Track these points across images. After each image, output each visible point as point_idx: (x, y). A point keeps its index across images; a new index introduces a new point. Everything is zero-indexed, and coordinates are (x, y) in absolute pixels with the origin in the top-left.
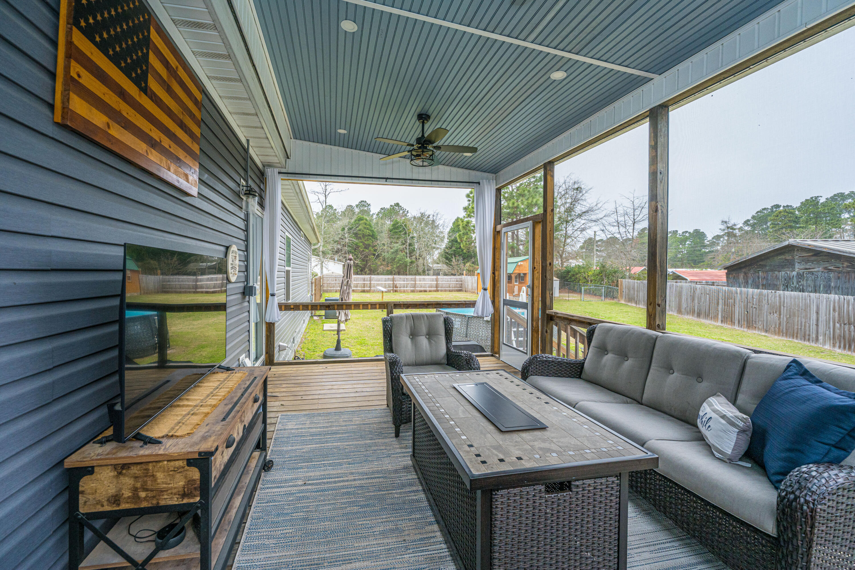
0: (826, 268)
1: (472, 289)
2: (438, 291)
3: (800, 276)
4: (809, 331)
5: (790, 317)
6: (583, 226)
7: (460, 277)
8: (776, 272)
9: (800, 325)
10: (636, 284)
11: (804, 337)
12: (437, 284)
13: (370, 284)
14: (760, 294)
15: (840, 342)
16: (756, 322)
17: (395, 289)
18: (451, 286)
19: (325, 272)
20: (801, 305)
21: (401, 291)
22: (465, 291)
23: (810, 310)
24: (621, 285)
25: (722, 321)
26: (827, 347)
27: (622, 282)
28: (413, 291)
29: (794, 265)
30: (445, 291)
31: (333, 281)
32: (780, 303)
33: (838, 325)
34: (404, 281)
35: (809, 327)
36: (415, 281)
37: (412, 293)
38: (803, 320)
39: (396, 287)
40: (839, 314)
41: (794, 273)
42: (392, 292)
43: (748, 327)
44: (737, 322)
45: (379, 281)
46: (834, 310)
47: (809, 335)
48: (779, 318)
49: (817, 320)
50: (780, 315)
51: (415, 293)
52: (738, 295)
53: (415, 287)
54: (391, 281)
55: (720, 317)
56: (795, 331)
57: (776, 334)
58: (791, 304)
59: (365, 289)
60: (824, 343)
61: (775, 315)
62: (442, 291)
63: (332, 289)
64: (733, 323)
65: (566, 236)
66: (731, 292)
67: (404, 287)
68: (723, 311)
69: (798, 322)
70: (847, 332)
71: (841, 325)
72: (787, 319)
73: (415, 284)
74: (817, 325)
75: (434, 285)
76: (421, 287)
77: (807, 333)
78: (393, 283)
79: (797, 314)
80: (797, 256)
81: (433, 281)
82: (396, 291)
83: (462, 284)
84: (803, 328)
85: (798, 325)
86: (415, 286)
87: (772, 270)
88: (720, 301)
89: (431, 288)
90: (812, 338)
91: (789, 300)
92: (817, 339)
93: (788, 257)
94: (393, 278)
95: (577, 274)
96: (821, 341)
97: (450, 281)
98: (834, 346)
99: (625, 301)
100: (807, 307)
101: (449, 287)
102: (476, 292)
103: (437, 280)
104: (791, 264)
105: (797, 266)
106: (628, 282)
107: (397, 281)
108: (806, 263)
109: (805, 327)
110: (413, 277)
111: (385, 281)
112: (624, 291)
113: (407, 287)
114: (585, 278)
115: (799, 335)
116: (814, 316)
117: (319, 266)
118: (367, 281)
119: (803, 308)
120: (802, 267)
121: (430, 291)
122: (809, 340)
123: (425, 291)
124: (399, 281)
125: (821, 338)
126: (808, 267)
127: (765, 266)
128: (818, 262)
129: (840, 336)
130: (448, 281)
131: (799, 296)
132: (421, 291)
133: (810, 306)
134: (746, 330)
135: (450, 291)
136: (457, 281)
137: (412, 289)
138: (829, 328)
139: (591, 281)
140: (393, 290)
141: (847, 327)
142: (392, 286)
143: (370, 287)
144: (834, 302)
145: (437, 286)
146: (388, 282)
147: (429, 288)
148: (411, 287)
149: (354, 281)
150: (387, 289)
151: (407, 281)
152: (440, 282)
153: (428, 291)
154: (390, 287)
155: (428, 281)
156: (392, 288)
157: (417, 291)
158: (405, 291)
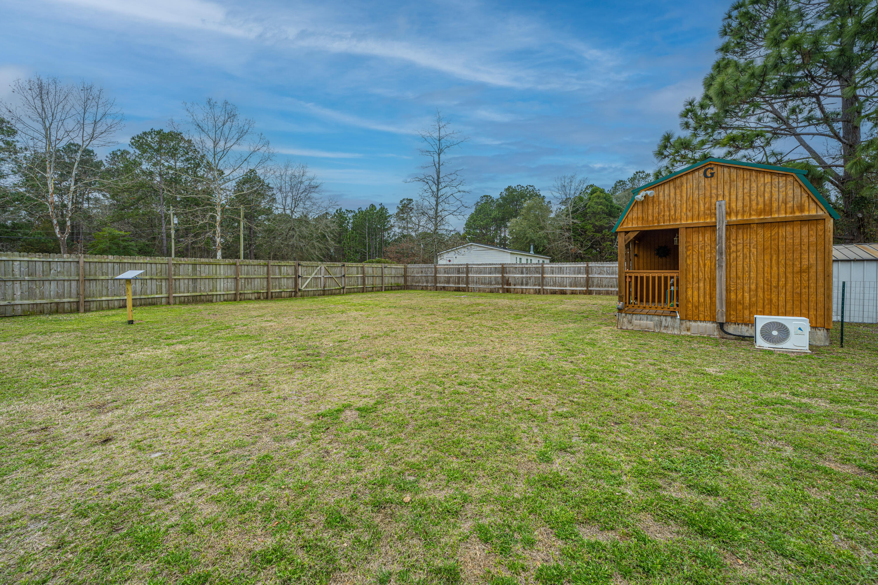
2: (590, 293)
12: (588, 279)
13: (467, 277)
17: (506, 287)
21: (516, 292)
28: (538, 292)
34: (522, 273)
39: (509, 284)
45: (480, 273)
53: (543, 284)
54: (498, 273)
62: (599, 293)
67: (522, 284)
73: (543, 278)
75: (583, 281)
76: (555, 285)
78: (503, 277)
81: (579, 273)
82: (508, 291)
86: (542, 281)
89: (576, 286)
103: (587, 271)
107: (510, 273)
111: (490, 273)
113: (527, 285)
121: (573, 293)
123: (563, 293)
124: (513, 273)
132: (554, 293)
137: (537, 287)
140: (503, 289)
142: (501, 281)
145: (588, 282)
146: (494, 275)
147: (571, 286)
148: (535, 285)
149: (445, 272)
150: (492, 287)
151: (527, 274)
152: (596, 276)
153: (569, 292)
154: (498, 284)
155: (569, 273)
156: (501, 286)
157: (547, 292)
158: (525, 291)
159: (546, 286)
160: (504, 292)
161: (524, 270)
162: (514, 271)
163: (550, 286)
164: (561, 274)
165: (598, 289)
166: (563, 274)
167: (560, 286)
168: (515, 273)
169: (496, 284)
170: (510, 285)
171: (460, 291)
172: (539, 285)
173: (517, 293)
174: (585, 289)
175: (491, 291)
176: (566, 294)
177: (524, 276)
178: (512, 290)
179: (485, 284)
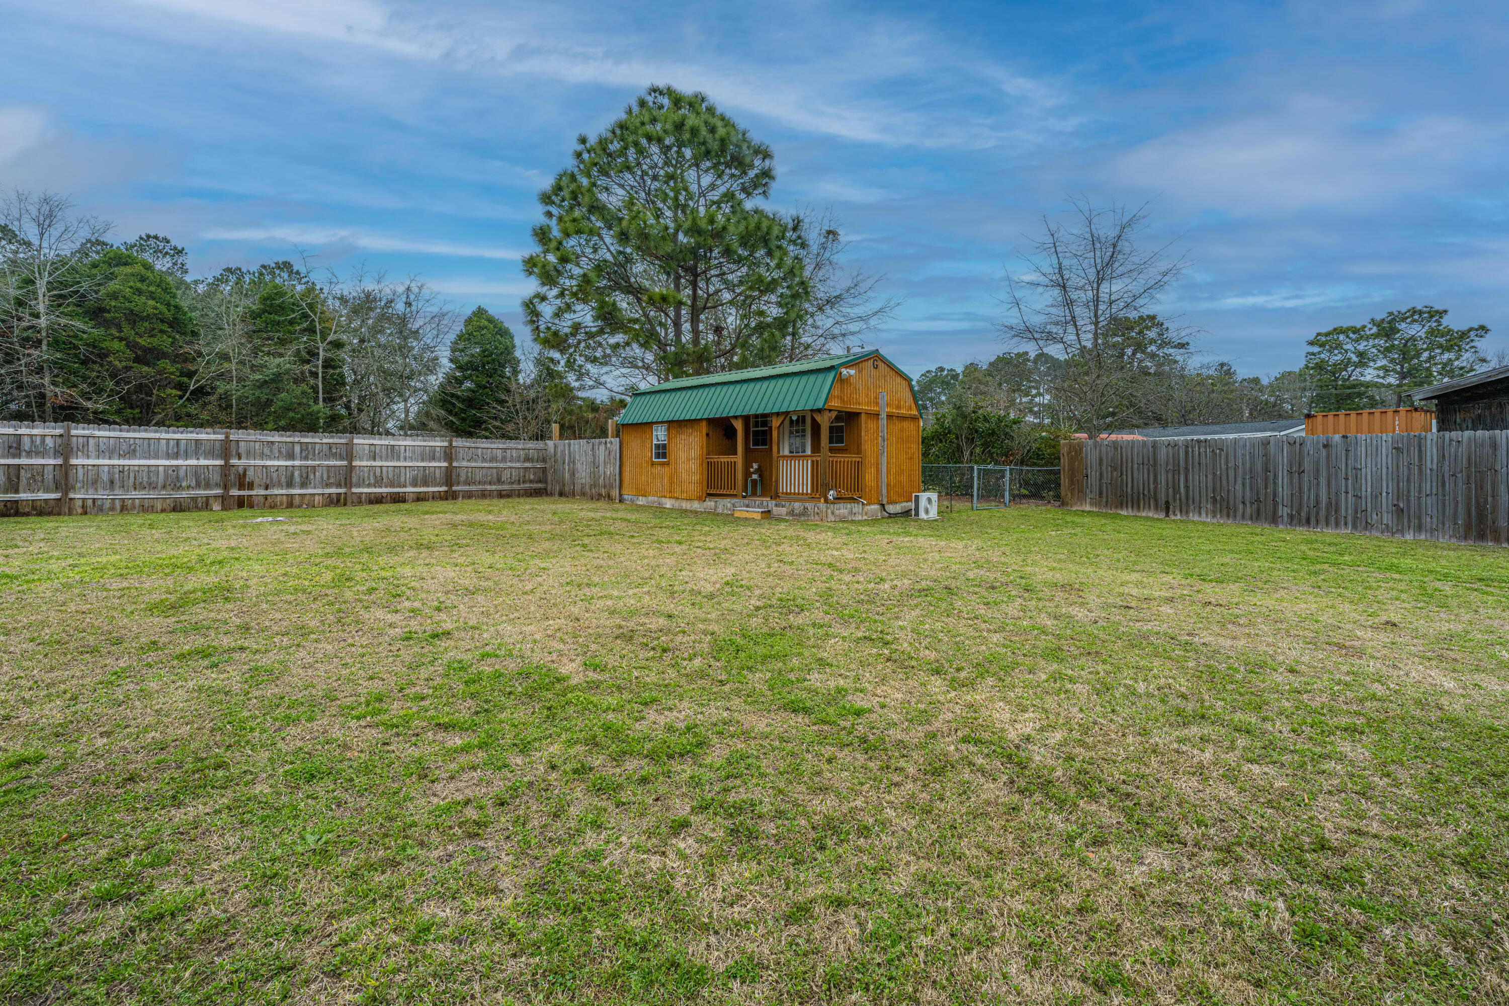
1: (594, 485)
2: (450, 496)
7: (540, 444)
10: (1164, 451)
12: (449, 471)
13: (65, 469)
17: (235, 492)
18: (505, 476)
21: (270, 505)
22: (561, 494)
24: (1076, 458)
27: (1077, 449)
28: (336, 501)
30: (484, 495)
34: (291, 456)
36: (350, 457)
37: (333, 511)
39: (245, 485)
42: (216, 506)
45: (131, 453)
51: (349, 509)
53: (348, 483)
54: (210, 454)
59: (23, 496)
62: (469, 495)
67: (290, 484)
73: (351, 468)
75: (438, 474)
76: (379, 482)
78: (226, 466)
81: (433, 458)
82: (241, 503)
83: (544, 470)
86: (347, 477)
89: (426, 484)
94: (227, 441)
97: (504, 459)
101: (499, 481)
102: (615, 493)
103: (449, 455)
106: (1115, 445)
107: (249, 455)
110: (339, 440)
112: (1093, 474)
113: (303, 485)
121: (420, 498)
123: (398, 499)
124: (262, 456)
130: (493, 459)
132: (378, 500)
135: (501, 495)
136: (527, 459)
137: (333, 490)
140: (224, 497)
142: (216, 477)
145: (449, 477)
147: (415, 485)
148: (328, 485)
150: (184, 494)
151: (306, 458)
152: (465, 464)
153: (410, 497)
154: (207, 485)
155: (410, 459)
156: (219, 491)
157: (359, 501)
158: (297, 501)
159: (358, 486)
160: (224, 508)
161: (297, 448)
162: (267, 451)
163: (369, 485)
164: (393, 459)
165: (467, 488)
166: (399, 459)
167: (392, 486)
168: (269, 458)
169: (195, 486)
170: (251, 486)
172: (339, 485)
173: (273, 507)
174: (444, 489)
176: (404, 501)
177: (297, 463)
178: (255, 500)
179: (153, 486)
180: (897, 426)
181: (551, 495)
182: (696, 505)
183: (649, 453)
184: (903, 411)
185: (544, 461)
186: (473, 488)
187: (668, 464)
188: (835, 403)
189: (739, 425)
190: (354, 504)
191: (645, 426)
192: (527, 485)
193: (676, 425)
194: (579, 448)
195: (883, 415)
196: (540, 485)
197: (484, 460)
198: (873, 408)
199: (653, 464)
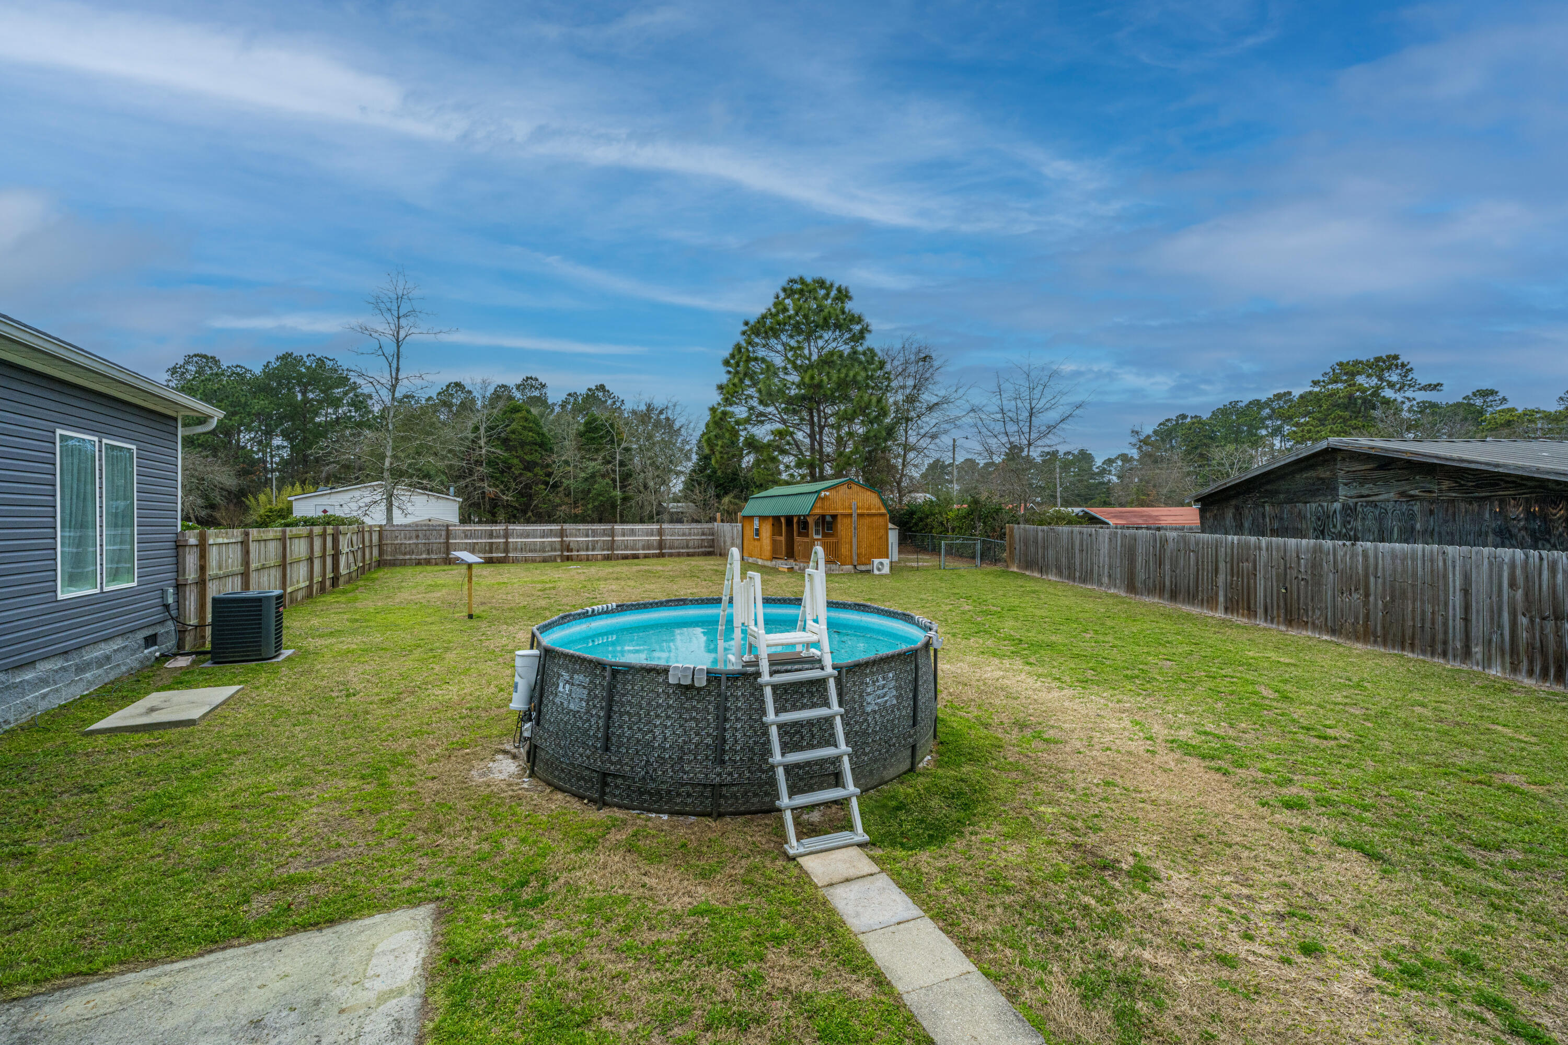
0: (1403, 494)
2: (662, 555)
3: (1349, 511)
4: (1446, 632)
5: (1393, 600)
6: (934, 430)
7: (710, 525)
8: (1300, 505)
9: (1418, 618)
10: (1040, 534)
11: (1432, 645)
12: (661, 541)
14: (1317, 550)
15: (1531, 662)
16: (1306, 611)
17: (565, 554)
18: (691, 544)
19: (399, 519)
20: (1420, 572)
21: (579, 559)
22: (720, 555)
23: (1446, 584)
24: (1012, 536)
25: (1226, 609)
26: (1495, 672)
27: (1012, 530)
28: (607, 558)
29: (1336, 489)
30: (679, 555)
31: (410, 538)
32: (1366, 568)
33: (1524, 621)
34: (587, 536)
35: (1445, 624)
36: (613, 535)
37: (606, 562)
38: (1429, 608)
39: (569, 550)
40: (1526, 595)
41: (1337, 506)
42: (559, 560)
43: (1289, 622)
44: (1260, 611)
46: (1513, 585)
47: (1445, 643)
48: (1366, 603)
49: (1467, 608)
50: (1367, 595)
51: (613, 562)
52: (1264, 553)
53: (612, 549)
54: (556, 536)
55: (1221, 599)
56: (1409, 632)
57: (1357, 639)
58: (1395, 570)
59: (494, 555)
60: (1487, 662)
61: (1355, 596)
62: (671, 555)
63: (408, 557)
64: (1251, 612)
65: (907, 448)
66: (1247, 546)
67: (587, 550)
68: (1229, 586)
69: (1413, 611)
70: (1551, 637)
71: (1532, 621)
72: (1385, 605)
73: (613, 541)
74: (1466, 620)
75: (655, 544)
76: (626, 548)
77: (1440, 637)
78: (562, 541)
79: (1410, 595)
80: (1342, 470)
81: (652, 535)
82: (568, 558)
83: (713, 540)
84: (1428, 625)
85: (1413, 619)
86: (612, 546)
87: (1290, 501)
88: (1222, 565)
89: (649, 549)
90: (1454, 649)
91: (1388, 560)
92: (1467, 654)
93: (1323, 473)
94: (562, 529)
95: (927, 518)
96: (1479, 657)
97: (690, 534)
98: (1515, 669)
99: (1018, 567)
100: (1438, 580)
101: (688, 547)
103: (660, 532)
104: (1328, 488)
105: (1342, 491)
106: (1025, 529)
107: (571, 535)
108: (1362, 484)
109: (1433, 623)
110: (608, 527)
111: (543, 537)
112: (1018, 547)
113: (593, 550)
114: (942, 523)
115: (1417, 642)
116: (1456, 600)
117: (383, 506)
118: (498, 537)
119: (1428, 579)
120: (1353, 492)
121: (646, 556)
122: (1444, 654)
123: (635, 557)
124: (576, 536)
125: (1477, 650)
126: (1365, 492)
127: (1277, 492)
128: (1386, 481)
129: (1530, 646)
130: (684, 535)
131: (1414, 553)
132: (625, 557)
133: (1445, 576)
134: (1283, 628)
135: (688, 555)
136: (703, 534)
137: (606, 552)
138: (1500, 627)
139: (953, 530)
140: (561, 556)
141: (1550, 625)
142: (558, 546)
143: (506, 551)
144: (1513, 566)
145: (661, 545)
146: (549, 539)
147: (643, 549)
148: (603, 550)
149: (466, 537)
150: (547, 554)
151: (594, 536)
152: (669, 538)
153: (641, 556)
154: (555, 550)
155: (642, 536)
156: (559, 553)
157: (617, 558)
158: (590, 557)
159: (617, 550)
160: (562, 561)
162: (578, 534)
163: (622, 550)
164: (633, 536)
165: (670, 551)
166: (635, 536)
167: (632, 550)
168: (579, 537)
169: (552, 550)
170: (572, 551)
171: (493, 562)
172: (608, 550)
173: (581, 560)
174: (658, 551)
175: (545, 560)
177: (590, 539)
178: (573, 557)
179: (535, 551)
180: (867, 521)
181: (716, 555)
182: (768, 563)
183: (752, 533)
184: (873, 511)
185: (713, 534)
186: (673, 551)
187: (759, 540)
188: (817, 511)
189: (783, 520)
190: (615, 559)
191: (751, 518)
192: (703, 550)
193: (763, 518)
194: (727, 526)
195: (855, 515)
196: (711, 549)
197: (679, 535)
198: (848, 511)
199: (754, 539)
